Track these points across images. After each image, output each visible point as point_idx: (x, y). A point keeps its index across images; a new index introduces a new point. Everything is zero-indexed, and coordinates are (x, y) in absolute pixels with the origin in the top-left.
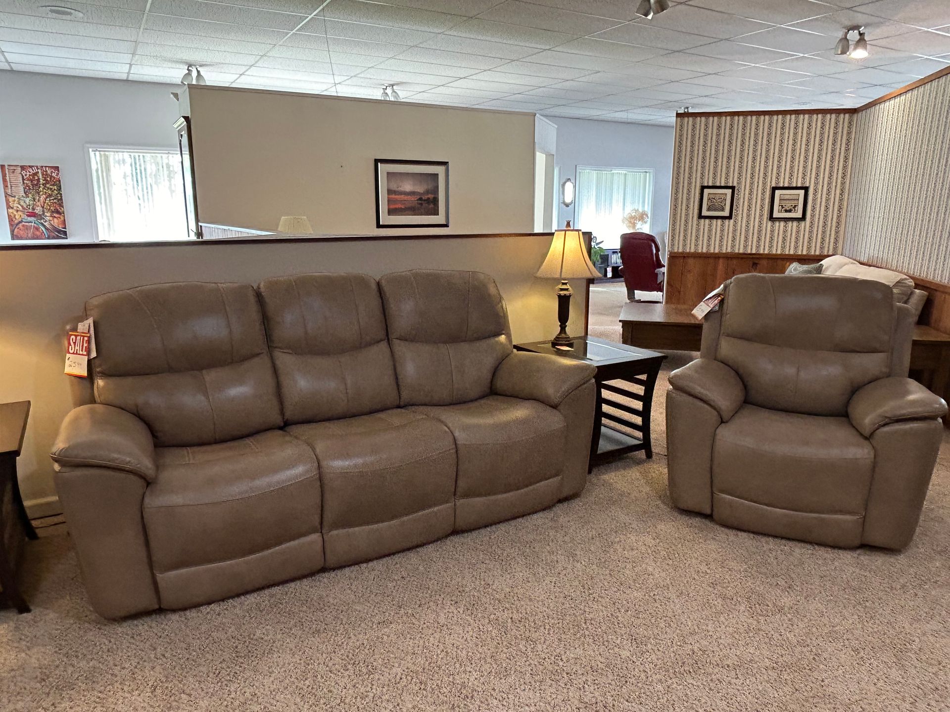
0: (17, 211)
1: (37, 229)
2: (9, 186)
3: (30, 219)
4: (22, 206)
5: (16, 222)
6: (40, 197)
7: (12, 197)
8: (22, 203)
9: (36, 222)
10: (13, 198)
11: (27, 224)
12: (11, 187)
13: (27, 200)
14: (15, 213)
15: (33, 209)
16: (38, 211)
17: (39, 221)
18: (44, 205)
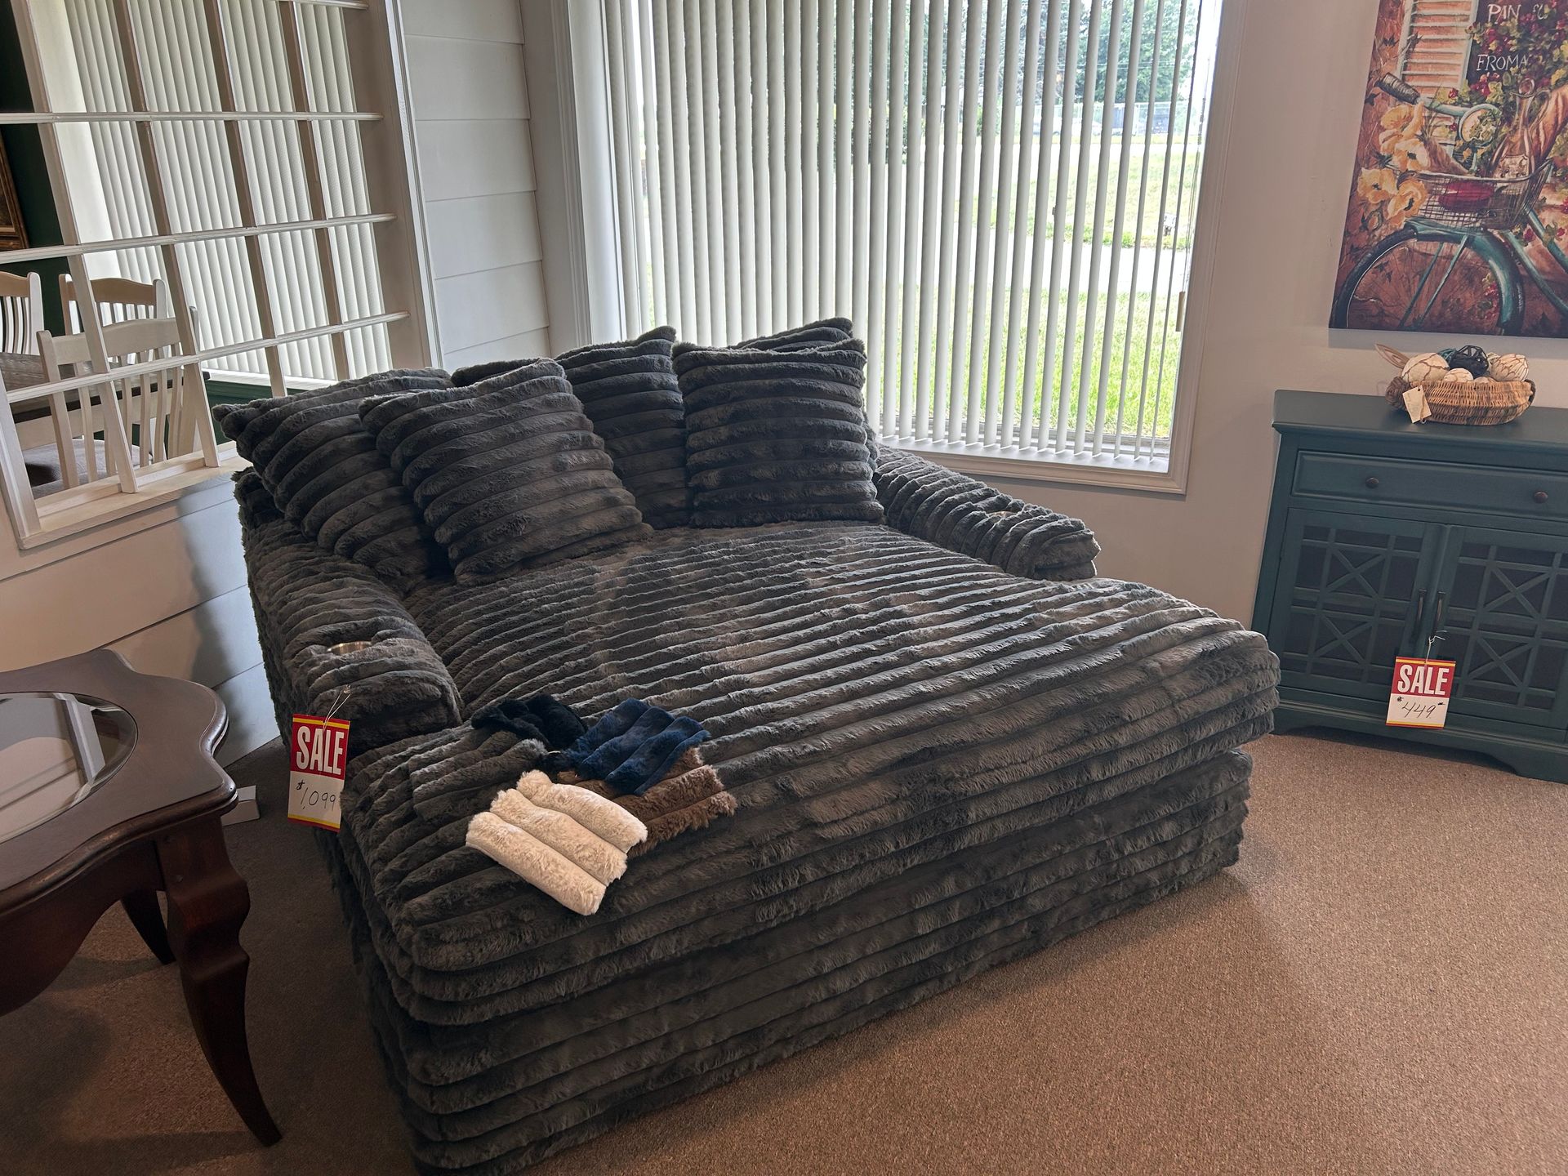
0: (1403, 177)
1: (1471, 275)
2: (1403, 38)
3: (1451, 222)
4: (1433, 153)
5: (1382, 233)
6: (1543, 98)
7: (1402, 98)
8: (1440, 133)
9: (1479, 237)
10: (1404, 108)
11: (1431, 247)
12: (1414, 42)
13: (1471, 120)
14: (1389, 187)
15: (1488, 167)
16: (1507, 177)
17: (1495, 233)
18: (1553, 142)
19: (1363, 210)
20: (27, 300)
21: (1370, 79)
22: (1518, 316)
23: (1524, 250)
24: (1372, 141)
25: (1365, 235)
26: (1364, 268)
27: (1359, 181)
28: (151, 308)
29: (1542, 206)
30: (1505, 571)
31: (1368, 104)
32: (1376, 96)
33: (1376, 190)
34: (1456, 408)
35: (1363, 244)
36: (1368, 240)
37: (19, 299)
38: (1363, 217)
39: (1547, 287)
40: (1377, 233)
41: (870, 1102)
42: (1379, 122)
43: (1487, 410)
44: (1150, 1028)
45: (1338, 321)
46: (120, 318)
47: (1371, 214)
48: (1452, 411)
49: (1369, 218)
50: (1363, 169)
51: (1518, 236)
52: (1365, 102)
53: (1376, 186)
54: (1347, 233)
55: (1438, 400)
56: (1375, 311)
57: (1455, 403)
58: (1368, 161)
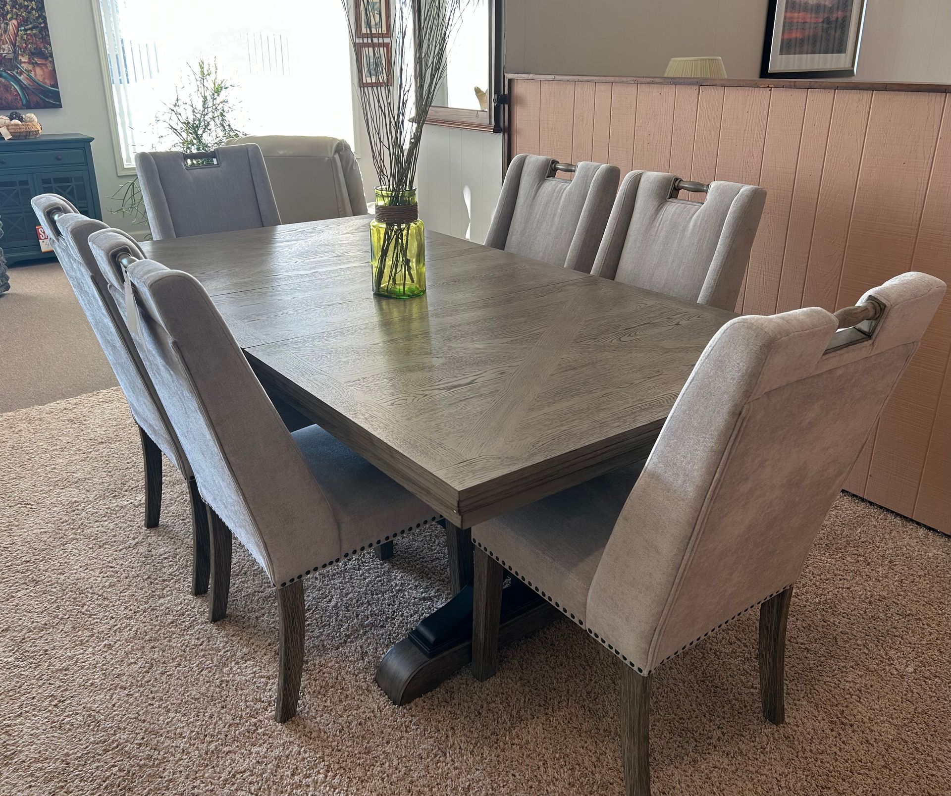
1: (7, 88)
16: (5, 52)
17: (9, 72)
18: (16, 40)
22: (28, 102)
23: (21, 78)
29: (21, 62)
30: (59, 187)
34: (20, 132)
39: (34, 91)
43: (30, 132)
48: (19, 134)
51: (17, 73)
55: (12, 131)
57: (19, 131)
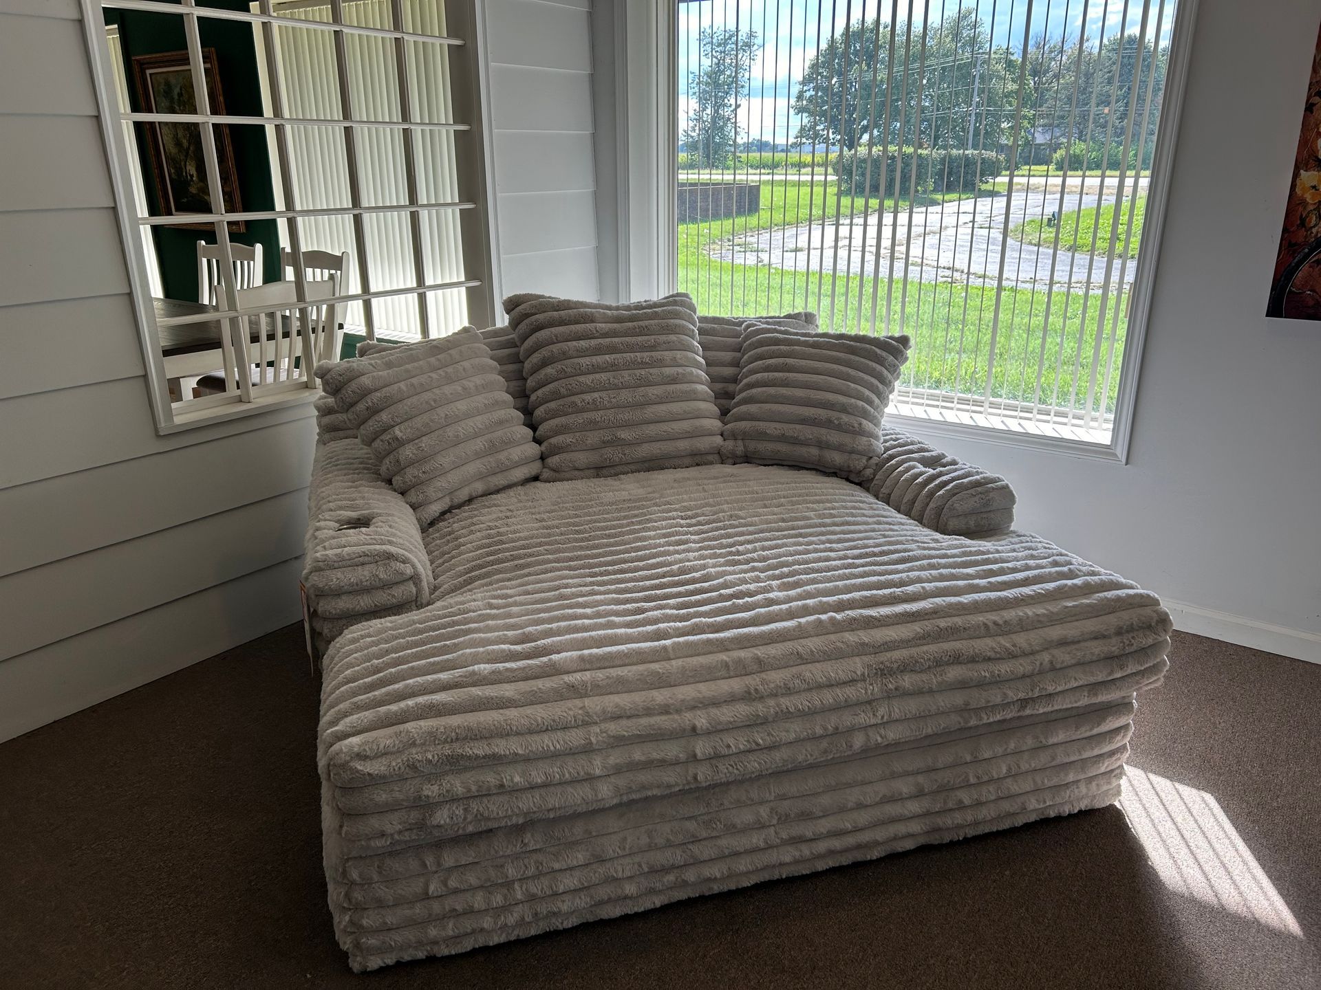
19: (1301, 209)
20: (252, 263)
21: (1310, 89)
24: (1311, 146)
25: (1302, 232)
26: (1300, 262)
27: (1298, 182)
28: (339, 272)
31: (1308, 113)
32: (1315, 104)
33: (1314, 190)
35: (1301, 240)
36: (1306, 237)
37: (246, 262)
38: (1302, 215)
40: (1314, 230)
41: (714, 946)
42: (1318, 129)
44: (986, 926)
45: (1275, 310)
46: (318, 279)
47: (1308, 213)
49: (1307, 217)
50: (1302, 171)
52: (1305, 111)
53: (1314, 187)
54: (1285, 230)
56: (1311, 303)
58: (1306, 165)
